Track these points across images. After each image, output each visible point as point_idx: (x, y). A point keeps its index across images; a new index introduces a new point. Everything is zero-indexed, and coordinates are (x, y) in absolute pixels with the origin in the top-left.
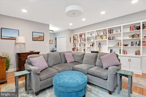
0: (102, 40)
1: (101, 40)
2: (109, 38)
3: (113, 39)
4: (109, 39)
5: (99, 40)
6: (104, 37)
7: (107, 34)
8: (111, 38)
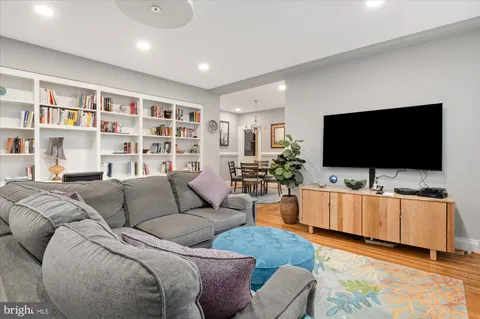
0: (77, 128)
1: (71, 127)
2: (102, 126)
3: (113, 131)
4: (104, 128)
5: (62, 126)
6: (86, 119)
7: (98, 111)
8: (109, 126)
